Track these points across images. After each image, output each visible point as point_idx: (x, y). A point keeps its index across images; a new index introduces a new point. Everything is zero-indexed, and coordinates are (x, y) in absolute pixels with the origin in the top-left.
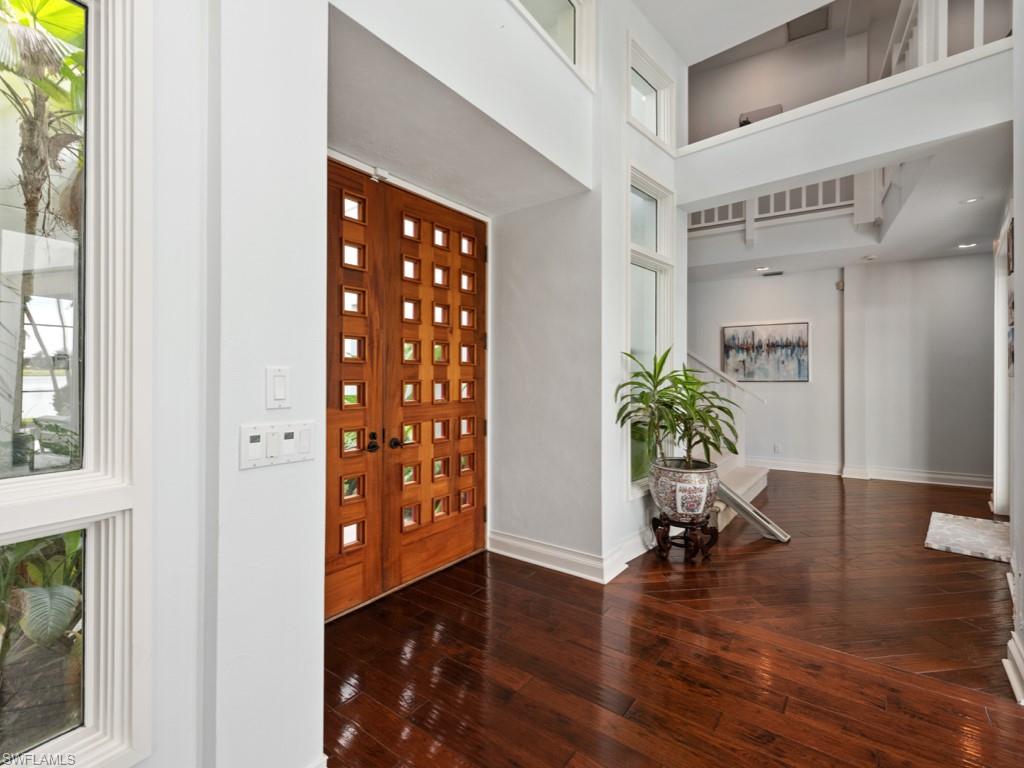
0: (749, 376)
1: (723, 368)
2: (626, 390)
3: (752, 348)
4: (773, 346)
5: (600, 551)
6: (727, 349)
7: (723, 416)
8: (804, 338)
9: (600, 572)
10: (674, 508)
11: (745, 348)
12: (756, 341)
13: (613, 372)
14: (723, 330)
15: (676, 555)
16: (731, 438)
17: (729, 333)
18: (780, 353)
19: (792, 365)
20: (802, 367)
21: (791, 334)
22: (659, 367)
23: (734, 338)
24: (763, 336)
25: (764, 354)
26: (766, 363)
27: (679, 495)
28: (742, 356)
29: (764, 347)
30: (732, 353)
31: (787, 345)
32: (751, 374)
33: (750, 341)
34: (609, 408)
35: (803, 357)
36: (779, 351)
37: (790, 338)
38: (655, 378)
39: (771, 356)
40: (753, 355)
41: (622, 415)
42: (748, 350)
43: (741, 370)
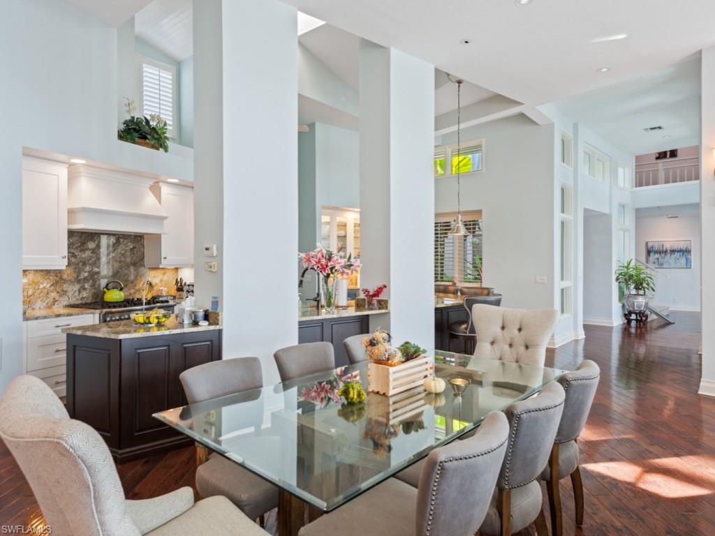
0: (661, 265)
1: (647, 262)
2: (617, 272)
3: (663, 252)
4: (673, 251)
5: (611, 317)
6: (649, 252)
7: (649, 279)
8: (689, 248)
9: (612, 323)
10: (634, 308)
11: (659, 252)
12: (665, 248)
13: (615, 267)
14: (647, 243)
15: (633, 324)
16: (653, 286)
17: (650, 245)
18: (677, 255)
19: (683, 261)
20: (688, 262)
21: (682, 246)
22: (629, 264)
23: (652, 247)
24: (668, 246)
25: (669, 255)
26: (670, 259)
27: (635, 304)
28: (657, 256)
29: (669, 252)
30: (652, 254)
31: (680, 251)
32: (662, 264)
33: (661, 249)
34: (614, 277)
35: (689, 257)
36: (676, 253)
37: (682, 247)
38: (627, 267)
39: (672, 256)
40: (663, 255)
41: (617, 279)
42: (660, 253)
43: (657, 263)
